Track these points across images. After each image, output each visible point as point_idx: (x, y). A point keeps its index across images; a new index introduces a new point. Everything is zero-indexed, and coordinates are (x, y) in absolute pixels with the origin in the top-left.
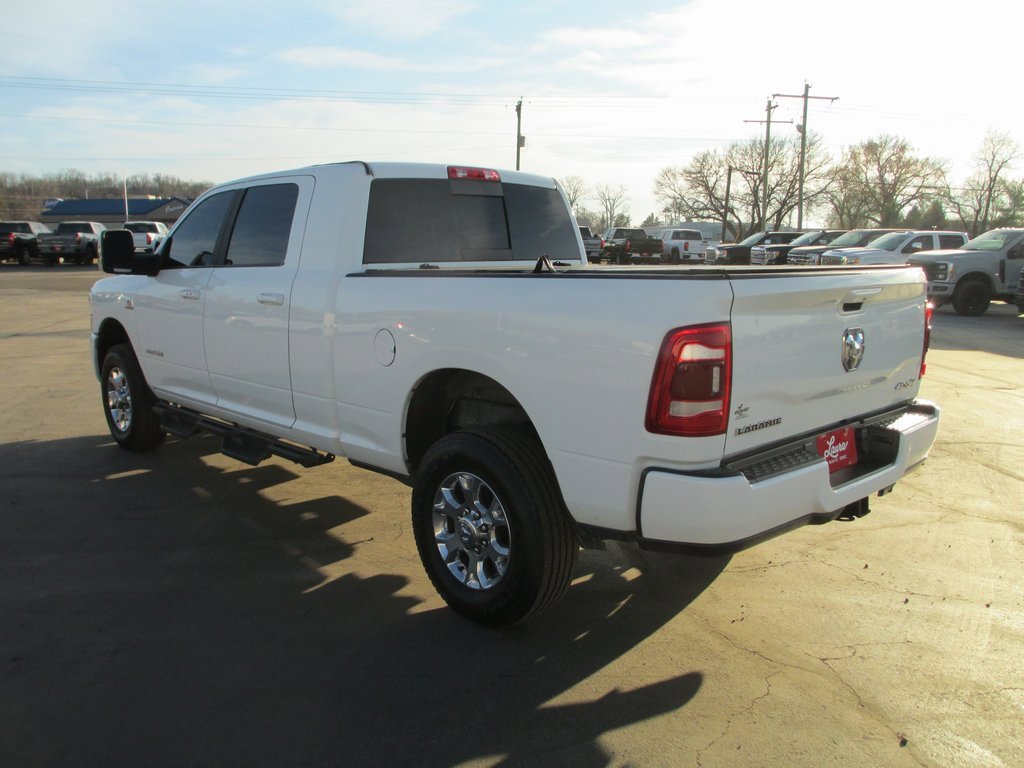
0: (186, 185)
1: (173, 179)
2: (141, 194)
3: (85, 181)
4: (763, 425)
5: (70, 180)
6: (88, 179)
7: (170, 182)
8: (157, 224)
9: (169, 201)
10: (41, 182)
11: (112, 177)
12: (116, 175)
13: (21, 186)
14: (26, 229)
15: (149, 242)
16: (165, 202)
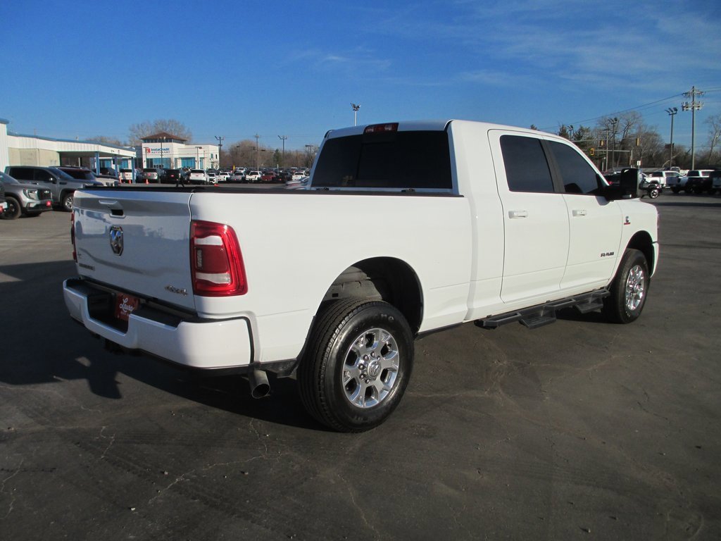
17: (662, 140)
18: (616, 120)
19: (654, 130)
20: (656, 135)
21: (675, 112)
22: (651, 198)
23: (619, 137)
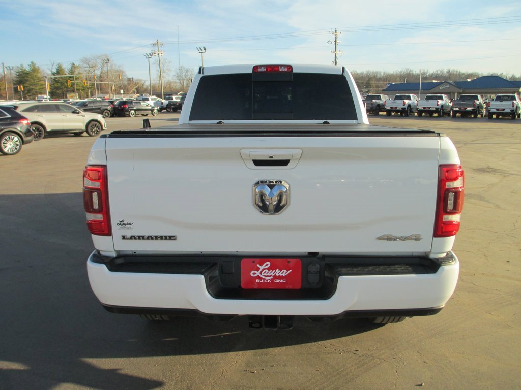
0: (463, 74)
1: (457, 71)
2: (429, 80)
3: (412, 74)
4: (150, 238)
5: (406, 74)
6: (414, 73)
7: (455, 73)
8: (443, 95)
9: (443, 83)
10: (393, 75)
11: (426, 71)
12: (428, 70)
13: (383, 77)
14: (378, 98)
15: (438, 105)
16: (441, 84)
17: (126, 75)
18: (108, 60)
19: (121, 68)
20: (123, 72)
21: (150, 56)
22: (154, 116)
23: (98, 73)
